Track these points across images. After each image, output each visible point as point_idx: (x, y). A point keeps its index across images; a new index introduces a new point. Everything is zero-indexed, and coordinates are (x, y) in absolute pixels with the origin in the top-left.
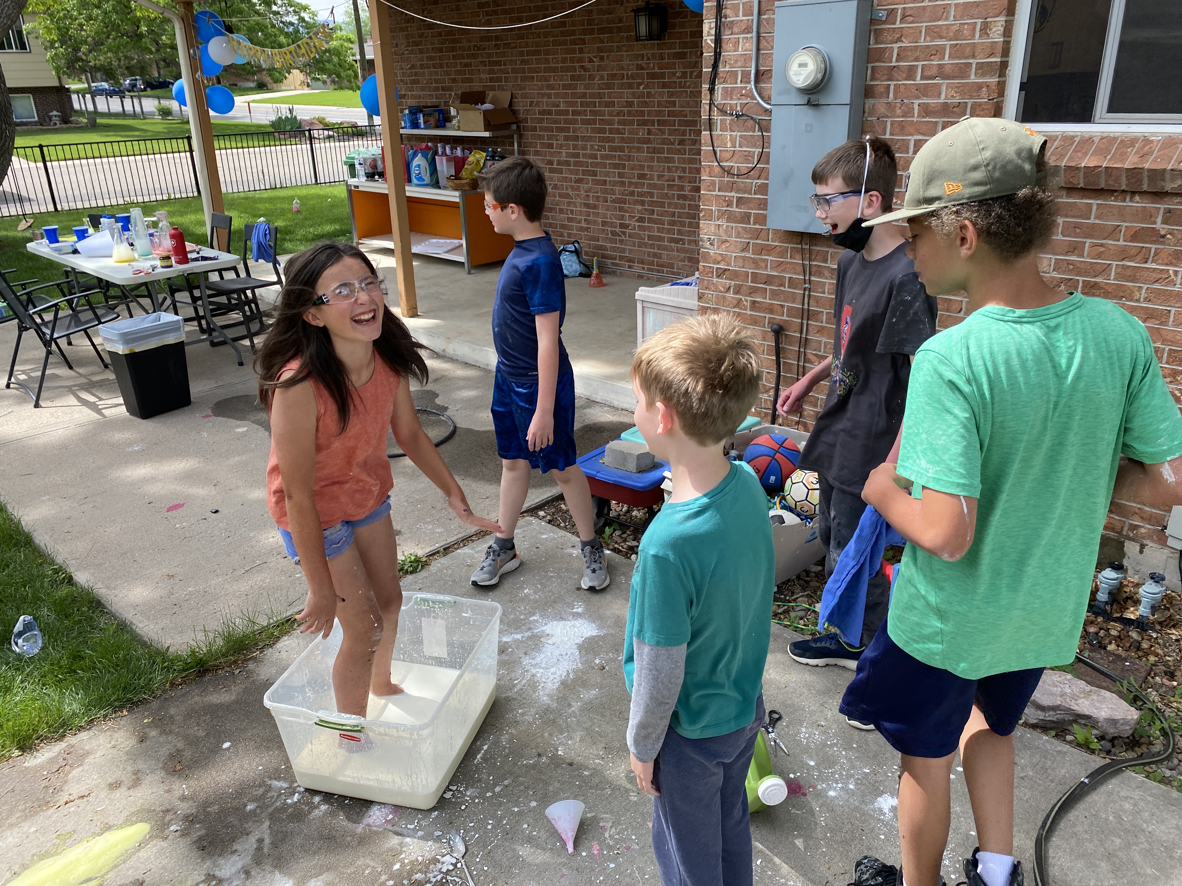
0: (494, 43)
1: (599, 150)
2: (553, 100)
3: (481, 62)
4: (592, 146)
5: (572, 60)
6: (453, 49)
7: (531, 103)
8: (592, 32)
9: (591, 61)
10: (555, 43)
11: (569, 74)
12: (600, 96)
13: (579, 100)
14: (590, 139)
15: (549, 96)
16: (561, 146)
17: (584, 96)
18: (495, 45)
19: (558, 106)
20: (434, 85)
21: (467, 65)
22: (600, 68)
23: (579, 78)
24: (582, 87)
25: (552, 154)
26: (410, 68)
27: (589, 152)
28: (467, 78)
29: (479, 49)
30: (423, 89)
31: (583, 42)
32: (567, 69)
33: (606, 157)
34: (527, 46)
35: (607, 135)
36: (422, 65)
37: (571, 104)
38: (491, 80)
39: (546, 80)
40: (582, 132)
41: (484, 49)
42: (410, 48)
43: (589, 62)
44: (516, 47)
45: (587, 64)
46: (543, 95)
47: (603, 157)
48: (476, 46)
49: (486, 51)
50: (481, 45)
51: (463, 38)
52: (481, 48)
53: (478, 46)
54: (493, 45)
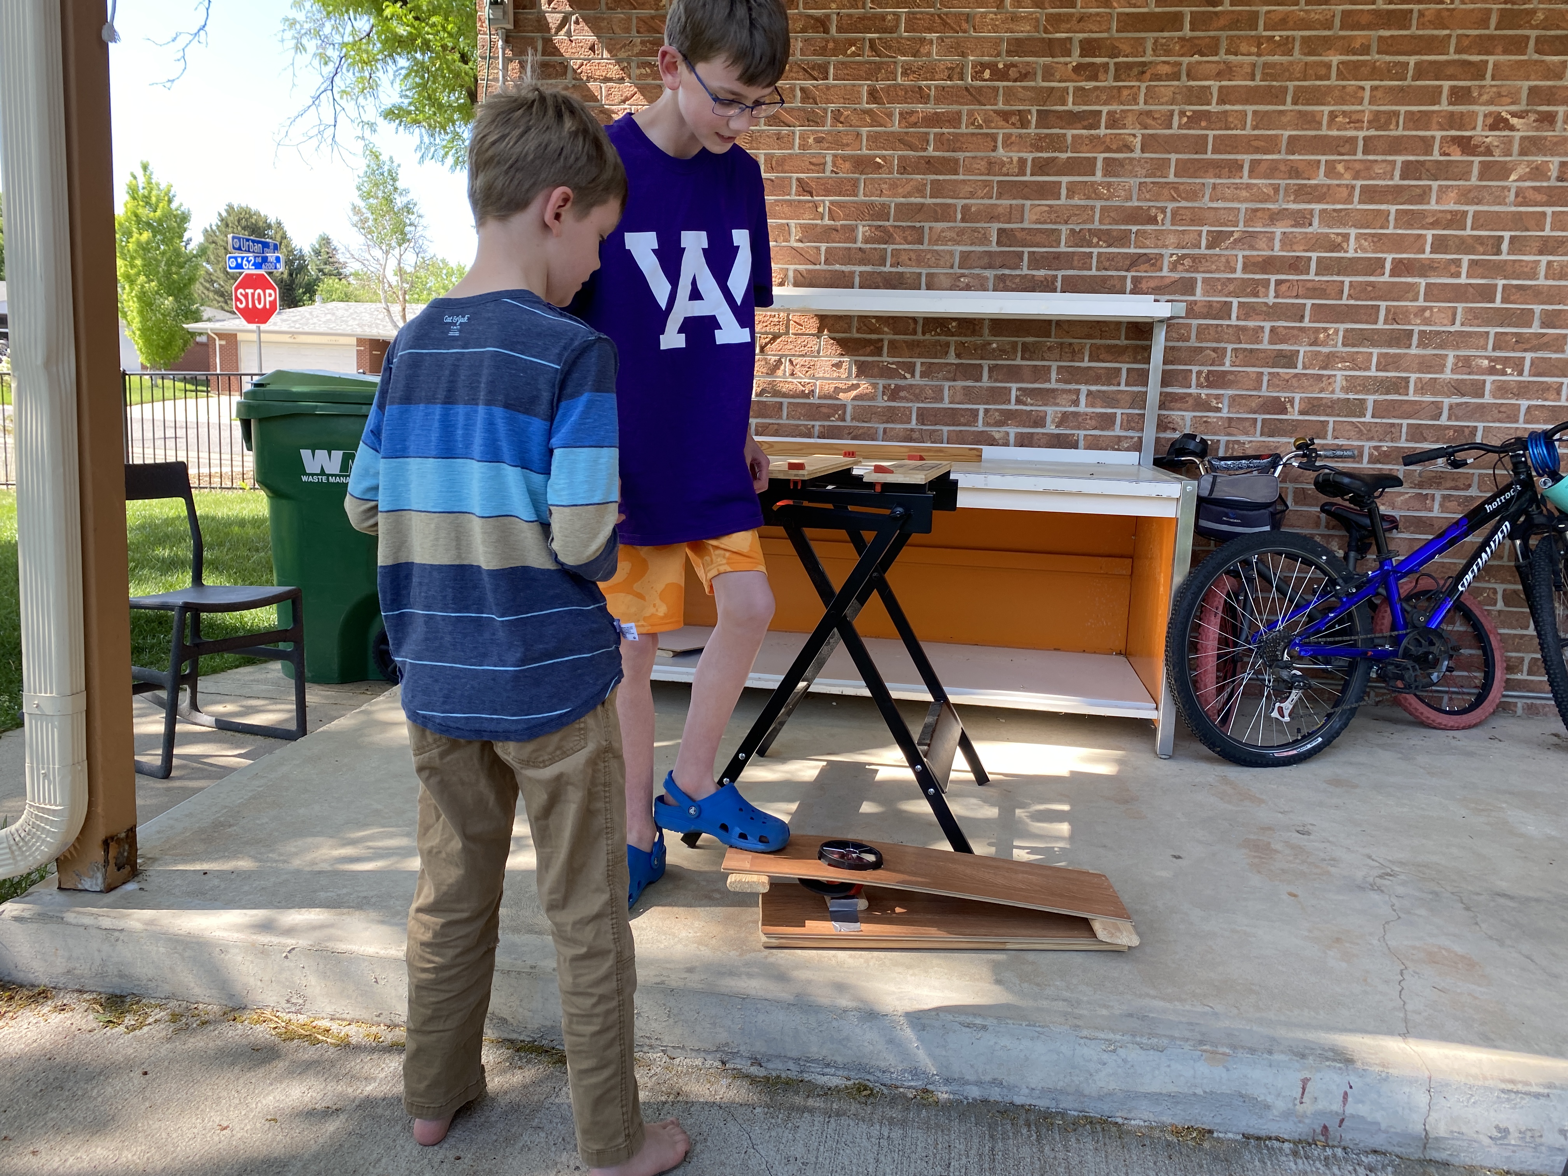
0: (1075, 59)
1: (1492, 371)
2: (1316, 227)
3: (1005, 116)
4: (1465, 364)
5: (1417, 121)
6: (873, 71)
7: (1216, 240)
8: (1518, 45)
9: (1498, 123)
10: (1350, 71)
11: (1400, 159)
12: (1517, 221)
13: (1429, 234)
14: (1461, 339)
15: (1302, 218)
16: (1328, 361)
17: (1456, 220)
18: (1078, 69)
19: (1337, 247)
21: (934, 120)
22: (1530, 146)
23: (1441, 171)
24: (1453, 195)
25: (1286, 384)
27: (1448, 375)
28: (929, 161)
29: (999, 75)
31: (1477, 71)
32: (1396, 146)
33: (1523, 390)
34: (1226, 72)
35: (1536, 328)
37: (1397, 243)
38: (1041, 167)
39: (1294, 172)
40: (1427, 322)
41: (1023, 77)
43: (1493, 127)
44: (1176, 76)
45: (1479, 133)
46: (1274, 217)
47: (1502, 390)
48: (984, 66)
49: (1032, 84)
50: (1013, 65)
51: (931, 42)
52: (1013, 72)
53: (1001, 66)
54: (1070, 66)
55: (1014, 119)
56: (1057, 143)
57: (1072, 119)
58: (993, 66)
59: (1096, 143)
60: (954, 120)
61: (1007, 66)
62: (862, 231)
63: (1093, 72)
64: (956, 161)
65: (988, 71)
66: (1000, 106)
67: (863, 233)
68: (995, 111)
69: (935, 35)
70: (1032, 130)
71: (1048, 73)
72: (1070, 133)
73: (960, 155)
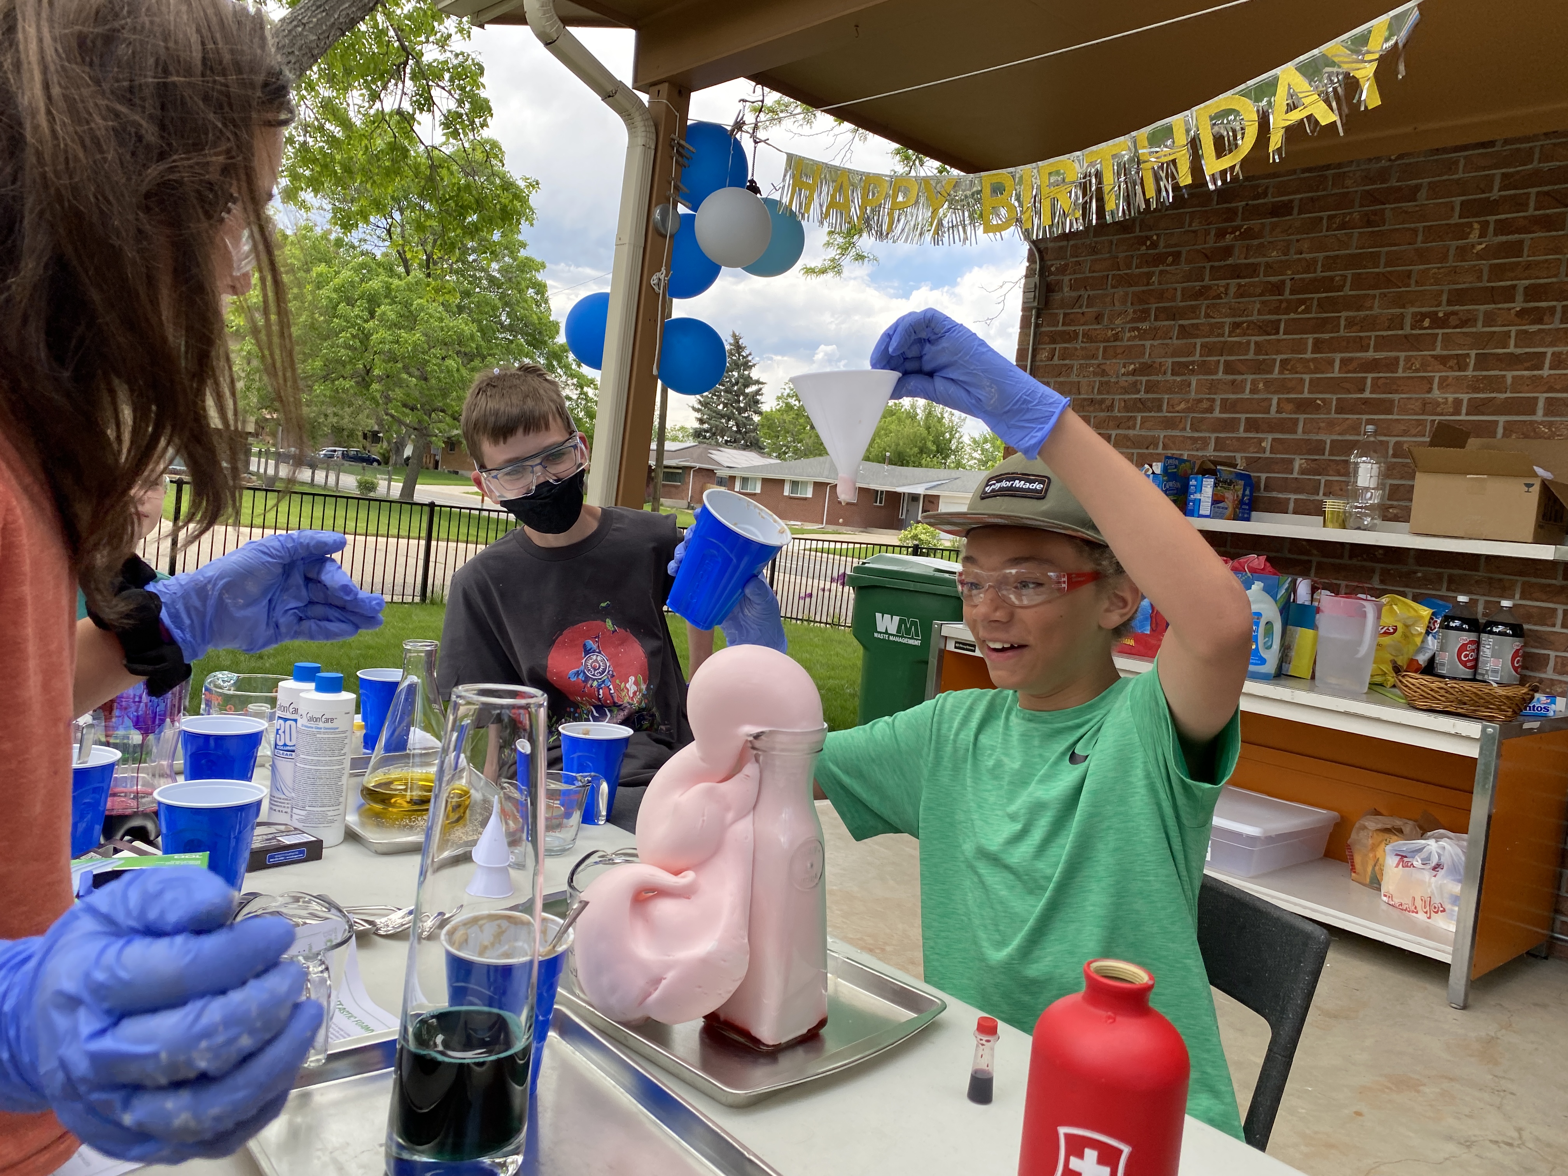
0: (1519, 304)
3: (1443, 360)
6: (1320, 325)
18: (1521, 313)
20: (1217, 414)
21: (1373, 366)
26: (1134, 373)
28: (1366, 401)
29: (1438, 322)
30: (1169, 424)
36: (1186, 365)
38: (1477, 407)
41: (1464, 323)
42: (1144, 326)
48: (1424, 316)
49: (1474, 330)
50: (1454, 313)
51: (1374, 296)
52: (1453, 320)
53: (1441, 315)
54: (1513, 311)
55: (1452, 363)
56: (1497, 384)
57: (1513, 361)
58: (1433, 316)
59: (1536, 383)
60: (1392, 365)
61: (1447, 315)
62: (1298, 463)
63: (1538, 316)
64: (1392, 401)
65: (1427, 320)
66: (1438, 351)
67: (1300, 465)
68: (1433, 356)
69: (1377, 292)
70: (1469, 373)
71: (1490, 319)
72: (1509, 375)
73: (1396, 397)
